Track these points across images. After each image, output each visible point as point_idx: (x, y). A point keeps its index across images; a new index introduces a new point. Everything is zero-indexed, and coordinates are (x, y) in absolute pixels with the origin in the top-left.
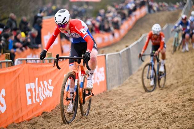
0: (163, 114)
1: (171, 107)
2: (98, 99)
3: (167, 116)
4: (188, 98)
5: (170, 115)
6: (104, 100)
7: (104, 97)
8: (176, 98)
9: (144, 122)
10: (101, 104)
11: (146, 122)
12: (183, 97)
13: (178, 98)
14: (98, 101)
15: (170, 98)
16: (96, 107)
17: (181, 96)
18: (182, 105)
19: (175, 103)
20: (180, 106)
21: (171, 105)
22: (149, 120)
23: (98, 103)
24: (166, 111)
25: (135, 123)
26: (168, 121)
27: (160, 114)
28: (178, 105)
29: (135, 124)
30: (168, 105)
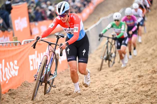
0: (116, 90)
1: (123, 83)
2: (60, 77)
3: (118, 91)
4: (138, 74)
5: (121, 90)
6: (65, 77)
7: (65, 74)
8: (128, 75)
9: (98, 97)
10: (62, 81)
11: (100, 97)
12: (134, 74)
13: (130, 75)
14: (59, 78)
15: (123, 75)
16: (57, 83)
17: (133, 72)
18: (133, 81)
19: (126, 79)
20: (131, 82)
21: (123, 81)
22: (103, 95)
23: (59, 80)
24: (118, 87)
25: (90, 98)
26: (119, 96)
27: (113, 89)
28: (129, 81)
29: (90, 100)
30: (120, 81)
